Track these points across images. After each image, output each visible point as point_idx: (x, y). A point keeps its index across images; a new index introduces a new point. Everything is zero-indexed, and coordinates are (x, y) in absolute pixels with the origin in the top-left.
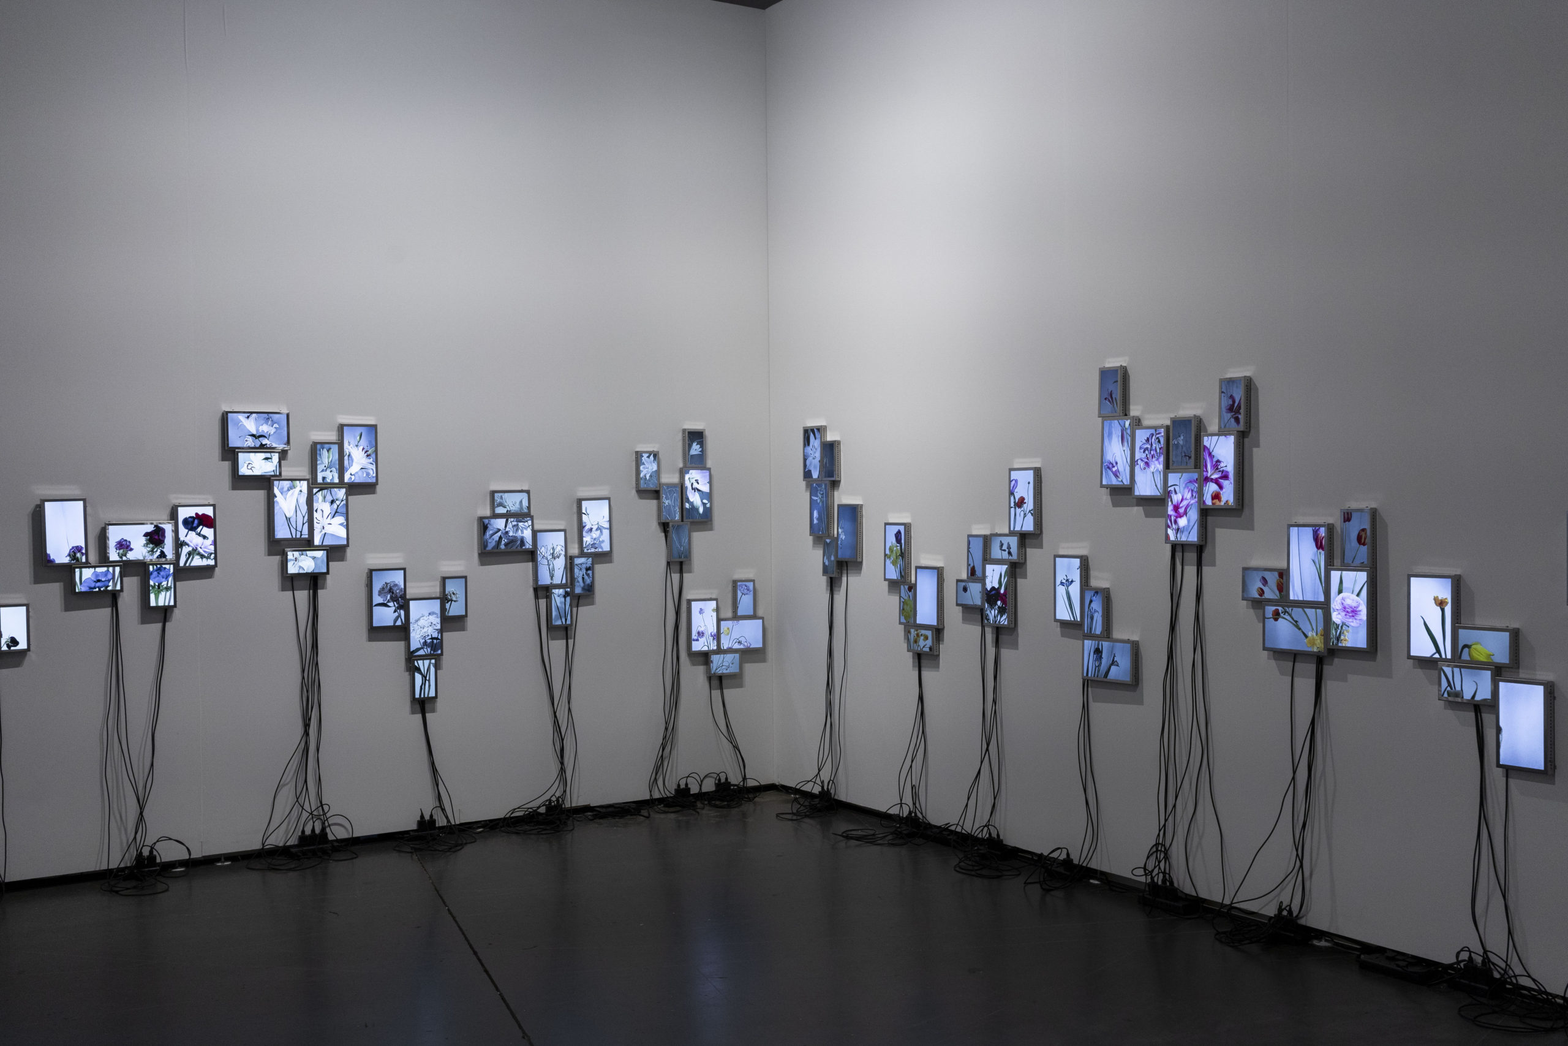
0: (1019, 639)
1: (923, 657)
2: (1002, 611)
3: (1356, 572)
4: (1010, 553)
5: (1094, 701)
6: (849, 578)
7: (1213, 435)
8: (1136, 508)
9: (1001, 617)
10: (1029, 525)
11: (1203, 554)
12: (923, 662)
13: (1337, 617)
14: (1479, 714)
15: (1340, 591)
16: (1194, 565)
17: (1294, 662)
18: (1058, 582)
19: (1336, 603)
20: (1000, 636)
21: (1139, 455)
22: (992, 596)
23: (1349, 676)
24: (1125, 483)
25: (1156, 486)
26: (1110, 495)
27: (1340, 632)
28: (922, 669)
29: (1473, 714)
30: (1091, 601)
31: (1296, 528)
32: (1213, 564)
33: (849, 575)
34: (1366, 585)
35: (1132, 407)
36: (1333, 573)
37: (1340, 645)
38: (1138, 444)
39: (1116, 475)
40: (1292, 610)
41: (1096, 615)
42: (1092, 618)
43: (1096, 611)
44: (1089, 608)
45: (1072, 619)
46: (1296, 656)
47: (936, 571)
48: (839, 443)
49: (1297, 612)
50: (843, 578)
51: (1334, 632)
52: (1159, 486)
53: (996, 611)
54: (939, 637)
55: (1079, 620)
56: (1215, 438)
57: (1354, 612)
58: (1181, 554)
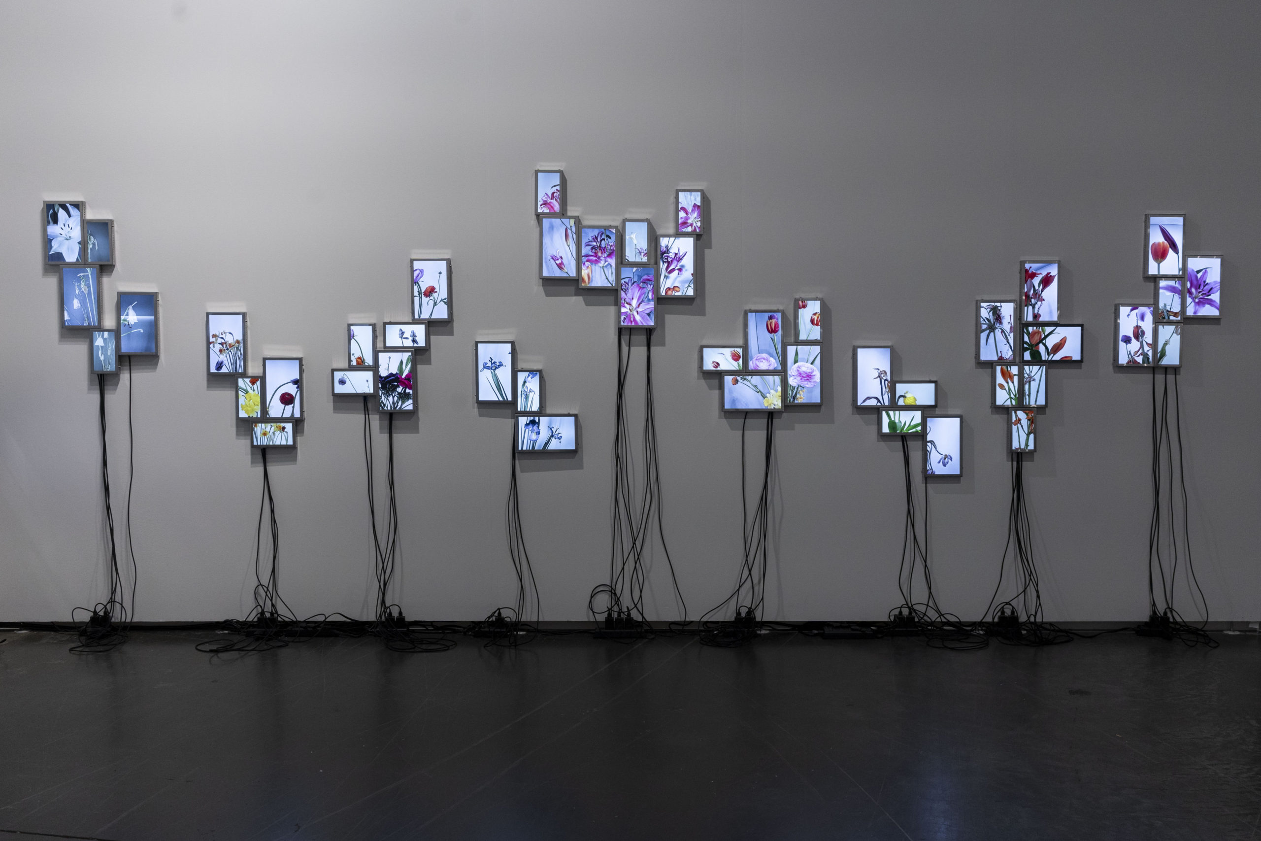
0: (420, 423)
1: (268, 451)
2: (404, 397)
3: (810, 346)
4: (414, 341)
5: (522, 471)
6: (132, 374)
7: (669, 236)
8: (574, 298)
9: (403, 403)
10: (441, 312)
11: (652, 336)
12: (268, 456)
13: (792, 381)
14: (905, 442)
15: (796, 362)
16: (644, 346)
17: (745, 419)
18: (481, 367)
19: (792, 370)
20: (393, 422)
21: (586, 250)
22: (387, 383)
23: (797, 426)
24: (571, 275)
25: (607, 279)
26: (543, 286)
27: (796, 392)
28: (267, 464)
29: (901, 443)
30: (525, 382)
31: (754, 314)
32: (663, 344)
33: (132, 371)
34: (819, 355)
35: (569, 208)
36: (789, 348)
37: (796, 402)
38: (584, 241)
39: (560, 266)
40: (751, 378)
41: (531, 395)
42: (527, 397)
43: (531, 391)
44: (523, 387)
45: (501, 399)
46: (747, 414)
47: (298, 361)
48: (112, 221)
49: (756, 380)
50: (121, 376)
51: (790, 393)
52: (610, 278)
53: (396, 398)
54: (296, 429)
55: (510, 399)
56: (672, 239)
57: (809, 377)
58: (628, 337)
